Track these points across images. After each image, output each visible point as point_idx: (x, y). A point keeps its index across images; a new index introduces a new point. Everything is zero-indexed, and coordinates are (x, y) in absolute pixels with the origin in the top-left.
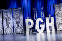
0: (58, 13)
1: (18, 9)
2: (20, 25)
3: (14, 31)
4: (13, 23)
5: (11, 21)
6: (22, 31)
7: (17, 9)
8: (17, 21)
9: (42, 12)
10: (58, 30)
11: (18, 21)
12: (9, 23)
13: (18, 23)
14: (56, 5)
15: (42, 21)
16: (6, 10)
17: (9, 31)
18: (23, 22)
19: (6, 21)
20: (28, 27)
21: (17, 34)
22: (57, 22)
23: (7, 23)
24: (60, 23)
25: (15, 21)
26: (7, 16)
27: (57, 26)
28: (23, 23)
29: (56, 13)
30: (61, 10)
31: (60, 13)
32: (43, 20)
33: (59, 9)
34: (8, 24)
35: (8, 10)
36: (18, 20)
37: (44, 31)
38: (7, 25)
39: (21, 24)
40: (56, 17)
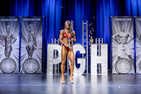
0: (118, 36)
1: (33, 20)
2: (34, 56)
3: (20, 68)
4: (20, 49)
5: (15, 46)
6: (38, 68)
7: (30, 20)
8: (28, 47)
9: (85, 31)
10: (114, 71)
11: (31, 46)
12: (11, 49)
13: (30, 50)
14: (115, 19)
15: (83, 51)
16: (7, 20)
17: (8, 67)
18: (43, 49)
19: (4, 44)
20: (52, 61)
21: (26, 73)
22: (113, 54)
23: (6, 49)
24: (119, 58)
25: (24, 46)
26: (8, 32)
27: (114, 63)
28: (41, 52)
29: (113, 37)
30: (124, 31)
31: (121, 37)
32: (85, 48)
33: (121, 27)
34: (8, 50)
35: (10, 20)
36: (31, 44)
37: (85, 72)
38: (6, 53)
39: (37, 54)
40: (114, 44)
